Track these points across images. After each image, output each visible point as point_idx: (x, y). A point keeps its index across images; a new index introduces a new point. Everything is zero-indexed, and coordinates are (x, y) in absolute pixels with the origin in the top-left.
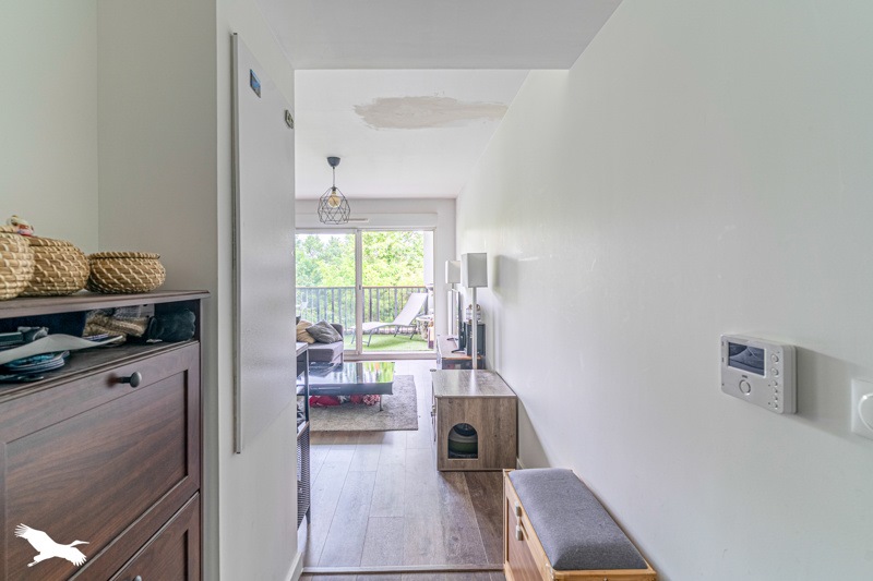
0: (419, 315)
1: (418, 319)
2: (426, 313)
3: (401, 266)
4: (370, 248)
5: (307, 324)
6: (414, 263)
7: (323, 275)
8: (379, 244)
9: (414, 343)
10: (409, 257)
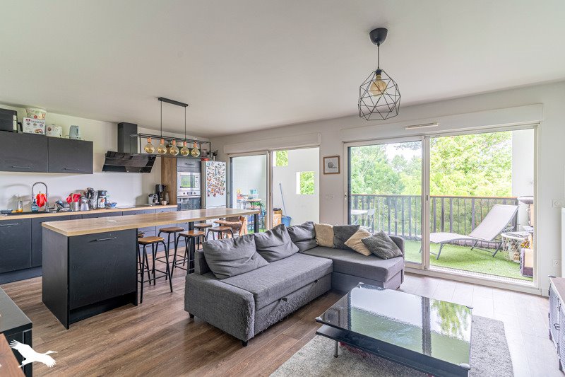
0: (505, 231)
1: (503, 235)
2: (515, 229)
3: (479, 177)
4: (446, 161)
5: (365, 234)
6: (493, 173)
7: (405, 184)
8: (457, 158)
9: (498, 262)
10: (486, 169)
